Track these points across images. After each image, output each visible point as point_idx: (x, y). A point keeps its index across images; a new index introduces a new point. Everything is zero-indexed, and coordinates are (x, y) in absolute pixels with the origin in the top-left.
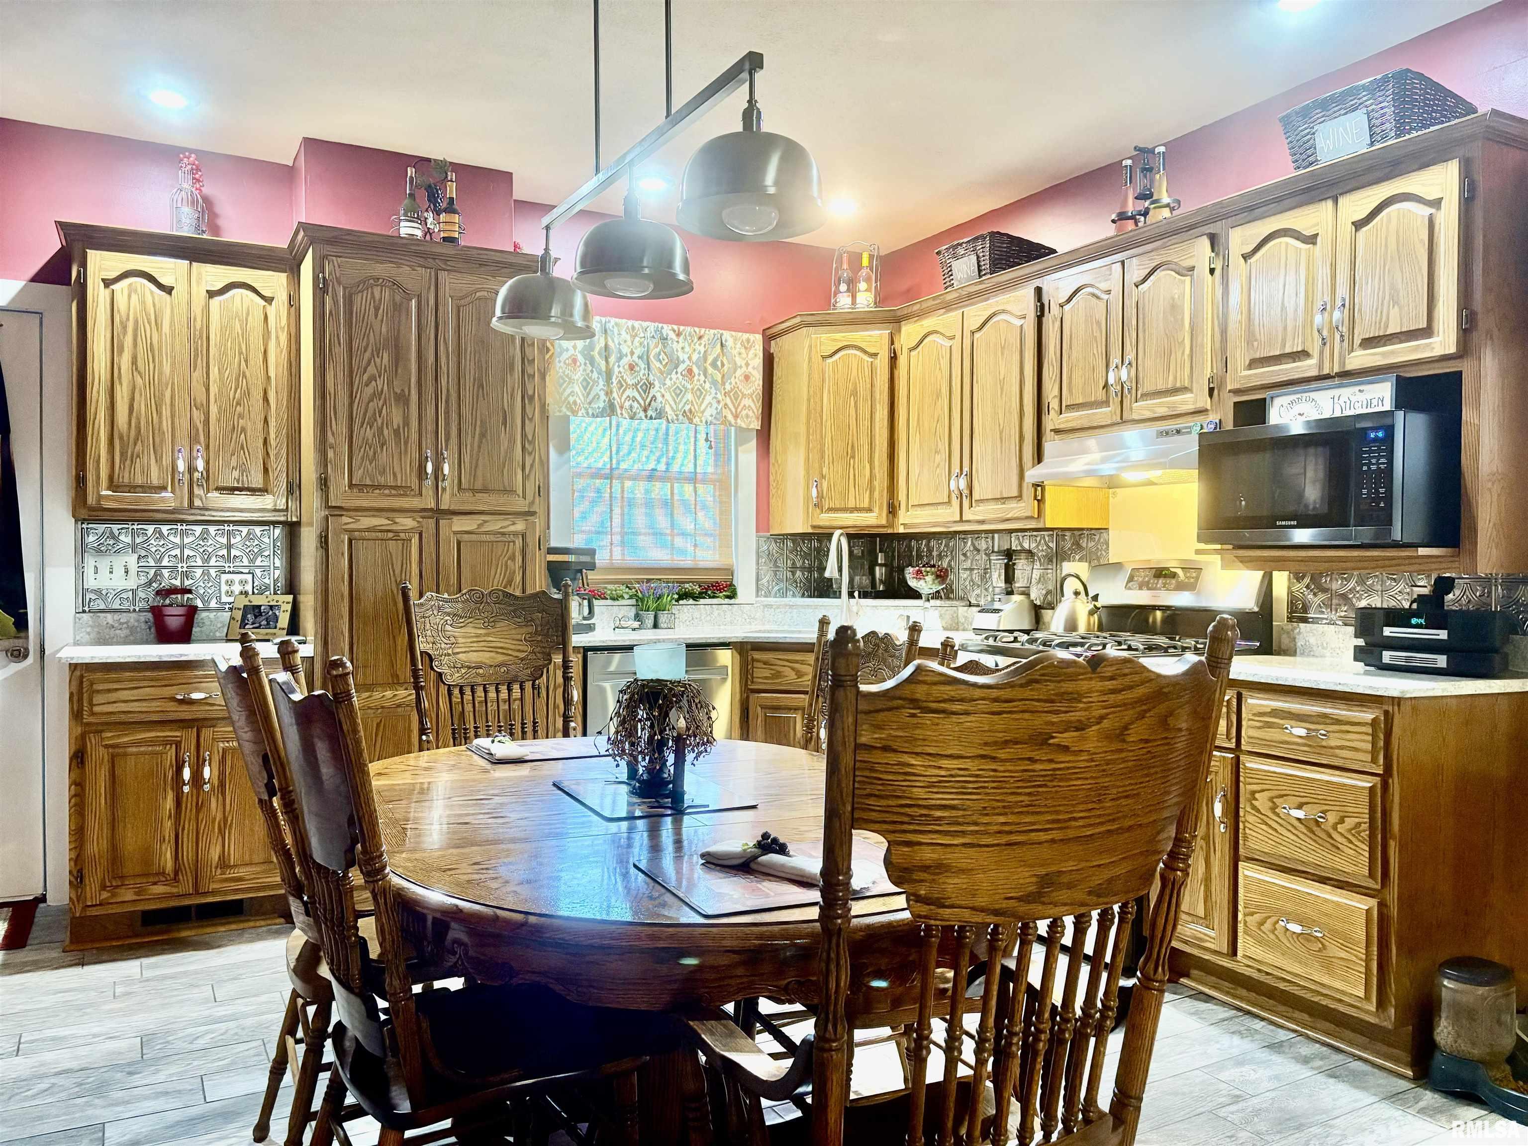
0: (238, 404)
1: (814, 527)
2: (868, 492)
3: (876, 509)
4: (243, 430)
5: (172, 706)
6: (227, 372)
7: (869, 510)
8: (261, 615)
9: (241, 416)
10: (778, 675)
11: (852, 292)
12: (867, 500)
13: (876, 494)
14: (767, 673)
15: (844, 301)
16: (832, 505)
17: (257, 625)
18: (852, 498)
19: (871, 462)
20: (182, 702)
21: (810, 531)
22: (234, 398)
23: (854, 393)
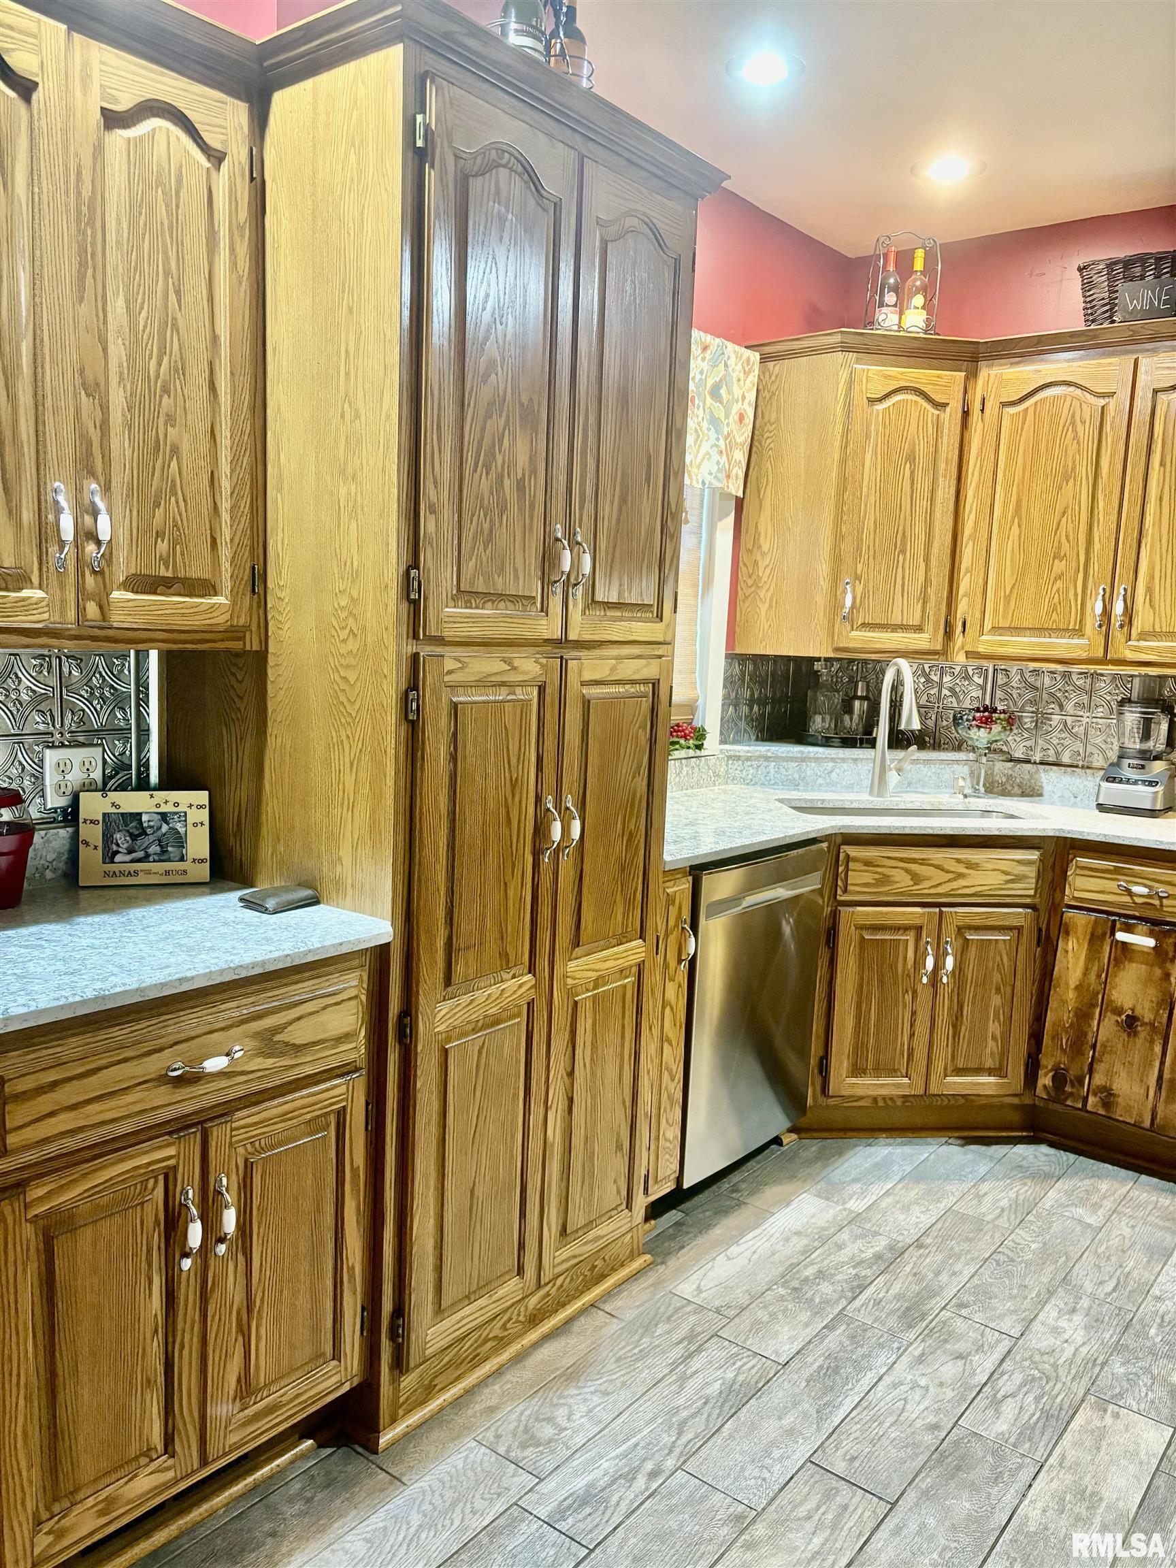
0: (166, 390)
1: (837, 650)
2: (920, 604)
3: (930, 627)
4: (175, 451)
5: (163, 1095)
6: (144, 314)
7: (919, 629)
8: (144, 833)
9: (170, 420)
10: (885, 880)
11: (900, 307)
12: (918, 614)
13: (931, 605)
14: (868, 878)
15: (887, 319)
16: (869, 620)
17: (141, 854)
18: (897, 610)
19: (927, 560)
20: (181, 1081)
21: (832, 655)
22: (158, 376)
23: (912, 458)
